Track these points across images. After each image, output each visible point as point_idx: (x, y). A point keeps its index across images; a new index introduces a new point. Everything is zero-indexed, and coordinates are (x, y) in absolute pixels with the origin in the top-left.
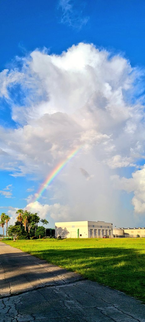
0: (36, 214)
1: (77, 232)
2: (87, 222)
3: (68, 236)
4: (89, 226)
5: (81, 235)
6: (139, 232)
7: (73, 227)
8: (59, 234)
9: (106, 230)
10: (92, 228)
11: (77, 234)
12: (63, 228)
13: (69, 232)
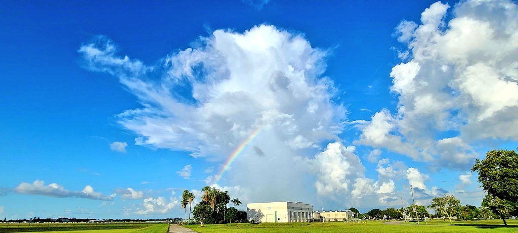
0: (226, 192)
1: (274, 215)
2: (286, 203)
3: (263, 220)
4: (289, 208)
5: (279, 219)
6: (336, 215)
7: (269, 209)
8: (252, 217)
9: (307, 213)
10: (292, 210)
11: (274, 218)
12: (257, 211)
13: (264, 215)
